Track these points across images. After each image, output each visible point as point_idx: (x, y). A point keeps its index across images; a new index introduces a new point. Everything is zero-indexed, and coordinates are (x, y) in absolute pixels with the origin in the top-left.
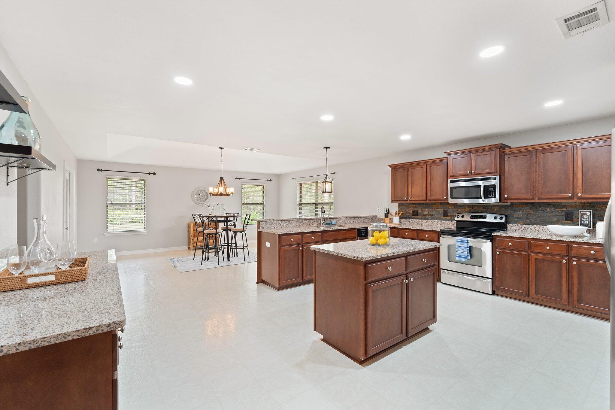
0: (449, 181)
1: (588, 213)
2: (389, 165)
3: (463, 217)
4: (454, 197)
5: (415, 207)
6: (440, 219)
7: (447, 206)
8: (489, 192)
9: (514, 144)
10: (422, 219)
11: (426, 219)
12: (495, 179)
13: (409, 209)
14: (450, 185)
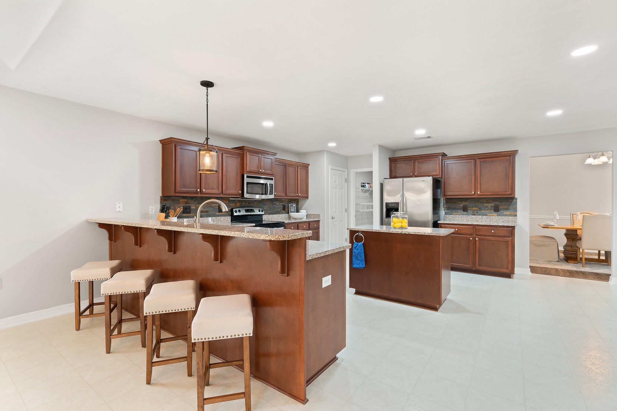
0: (245, 176)
3: (239, 211)
4: (248, 192)
5: (186, 203)
6: (215, 216)
12: (272, 179)
13: (179, 205)
14: (246, 180)
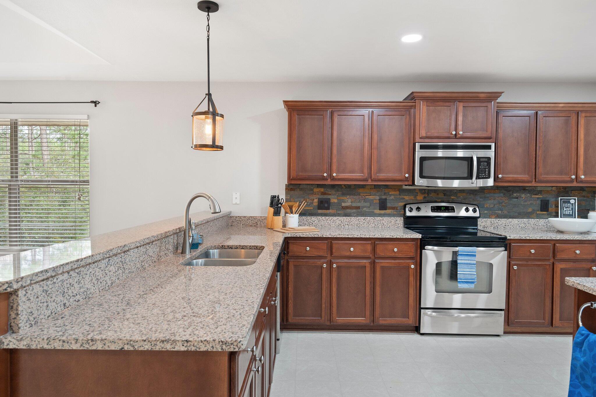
0: (417, 145)
1: (572, 201)
2: (285, 102)
3: (418, 209)
4: (424, 175)
5: (323, 194)
6: (372, 215)
7: (387, 191)
8: (480, 168)
10: (339, 215)
11: (346, 215)
12: (489, 147)
13: (312, 197)
14: (419, 153)
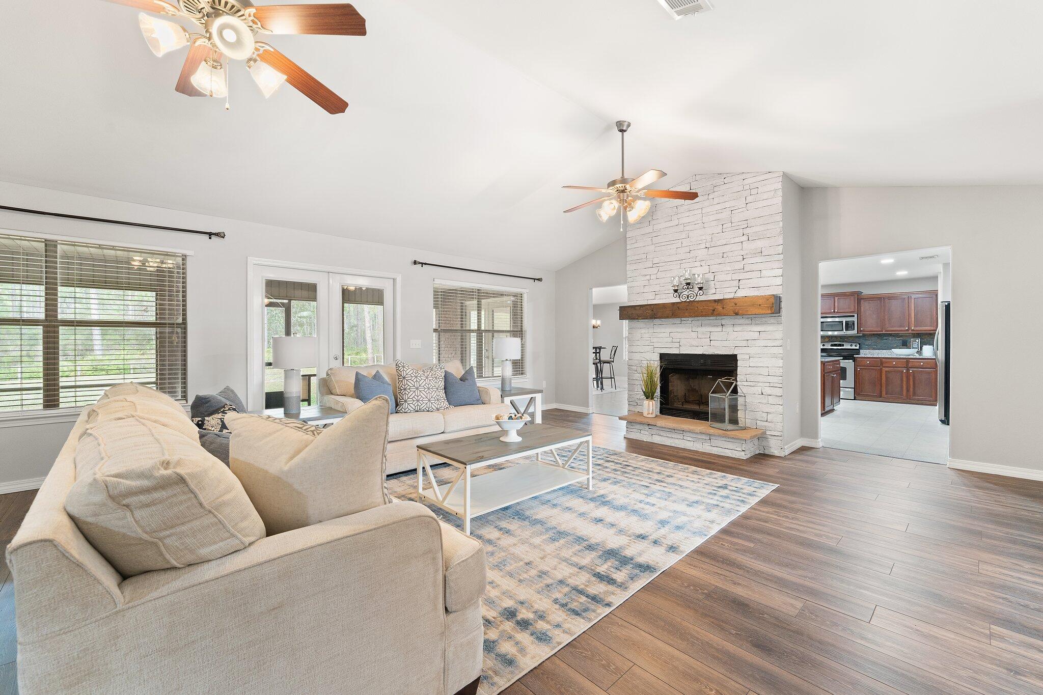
1: (917, 341)
8: (849, 326)
9: (866, 291)
12: (854, 316)
